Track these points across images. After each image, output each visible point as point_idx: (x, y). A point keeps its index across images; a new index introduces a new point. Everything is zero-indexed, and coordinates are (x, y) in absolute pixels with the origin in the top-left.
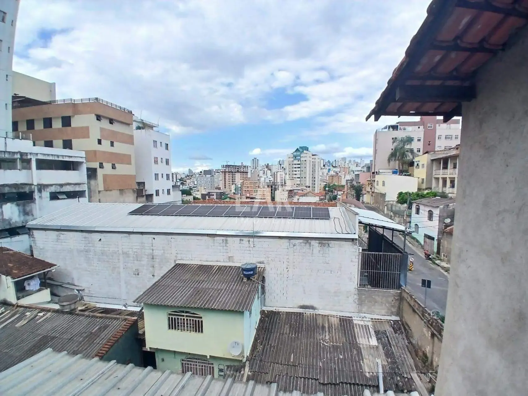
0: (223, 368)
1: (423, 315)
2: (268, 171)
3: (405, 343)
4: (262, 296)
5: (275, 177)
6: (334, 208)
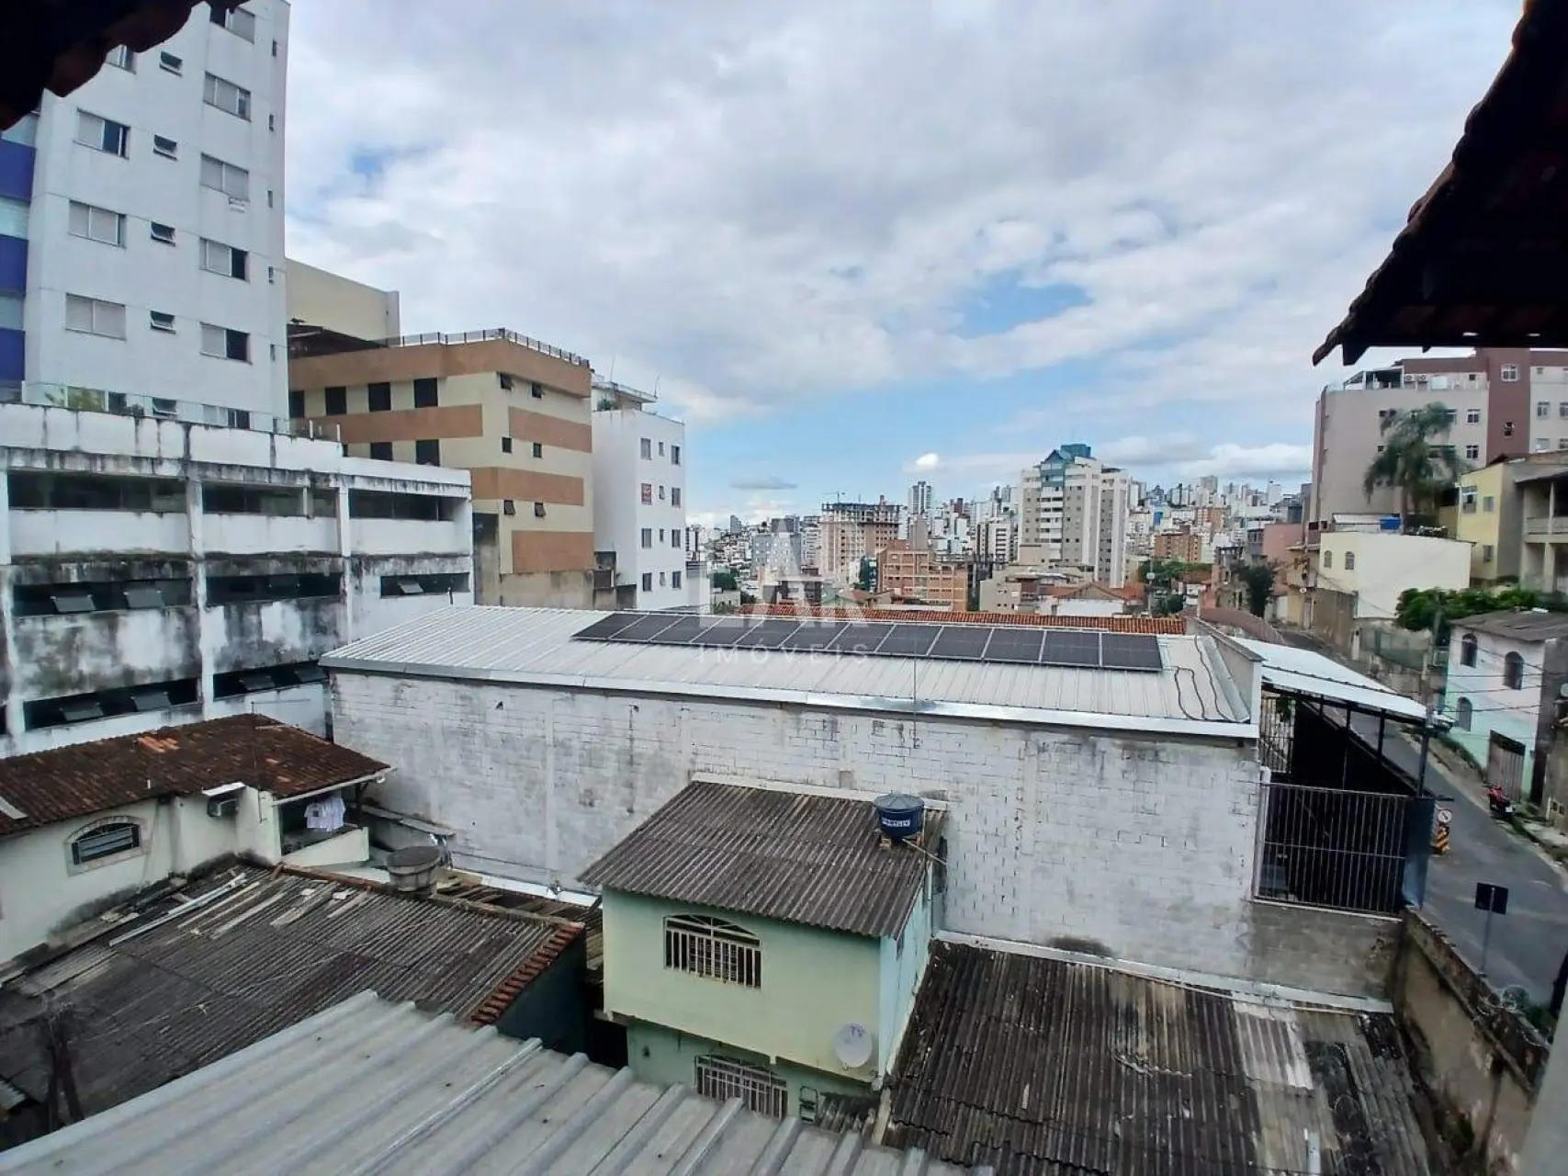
0: (814, 1100)
1: (1474, 1001)
2: (960, 520)
3: (1404, 1089)
4: (938, 897)
5: (982, 538)
6: (1174, 636)
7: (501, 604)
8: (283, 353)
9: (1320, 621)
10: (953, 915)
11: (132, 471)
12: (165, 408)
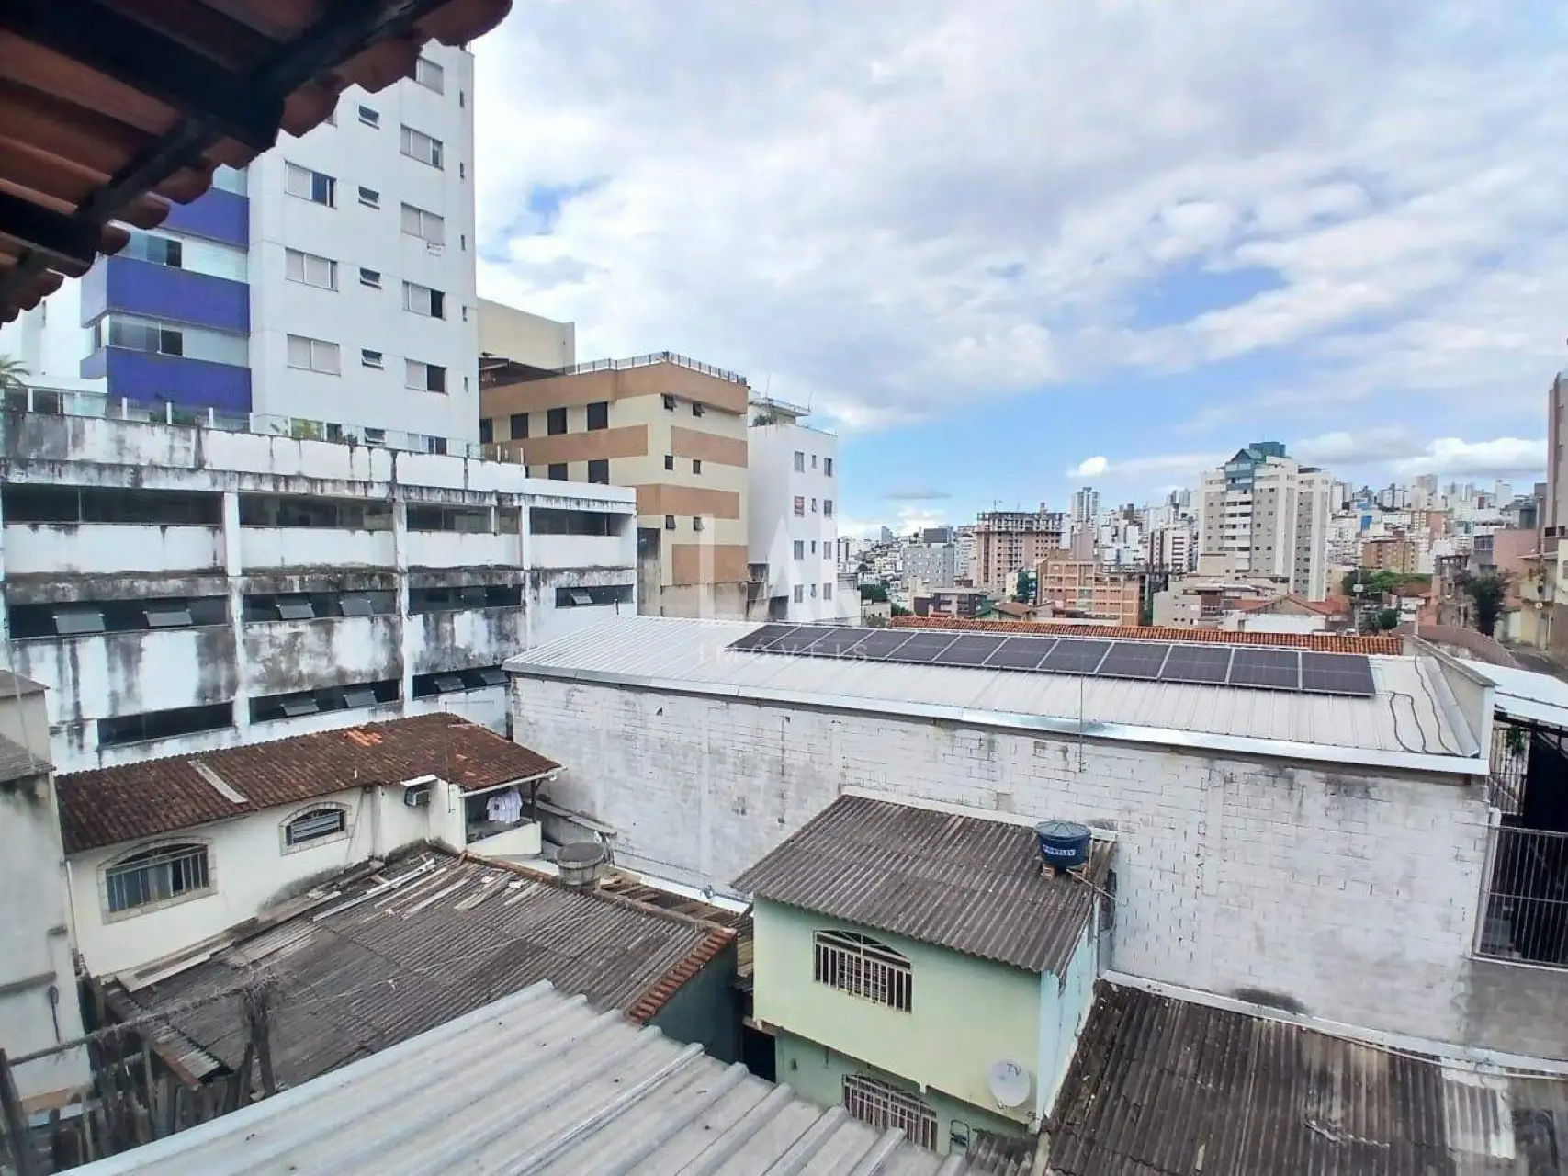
0: (965, 1135)
2: (1129, 528)
4: (1104, 935)
5: (1156, 546)
7: (662, 615)
8: (474, 385)
9: (1559, 641)
10: (1122, 955)
11: (347, 493)
12: (375, 434)
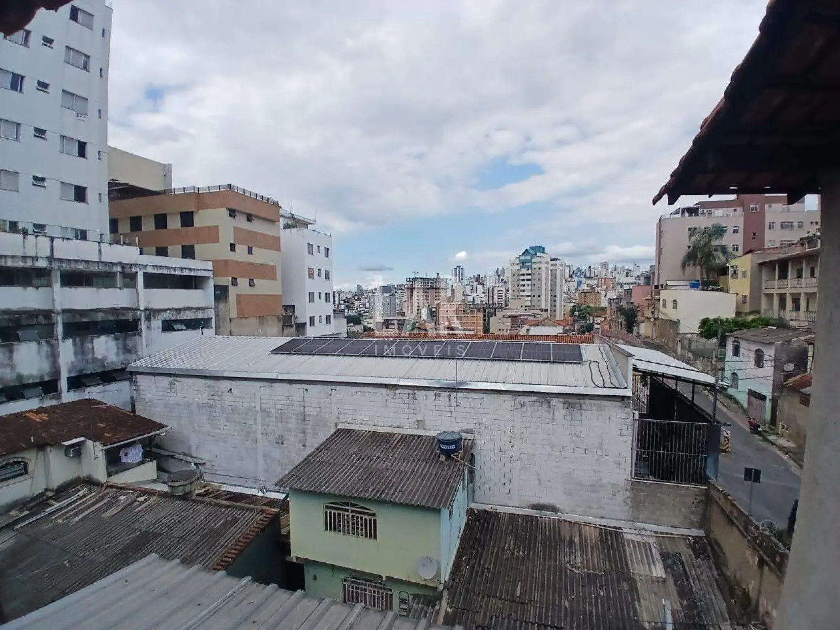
0: (407, 598)
1: (746, 529)
2: (478, 286)
3: (713, 575)
4: (471, 485)
5: (490, 295)
6: (588, 344)
7: (231, 335)
8: (106, 198)
9: (661, 335)
10: (479, 494)
11: (21, 264)
12: (40, 228)
